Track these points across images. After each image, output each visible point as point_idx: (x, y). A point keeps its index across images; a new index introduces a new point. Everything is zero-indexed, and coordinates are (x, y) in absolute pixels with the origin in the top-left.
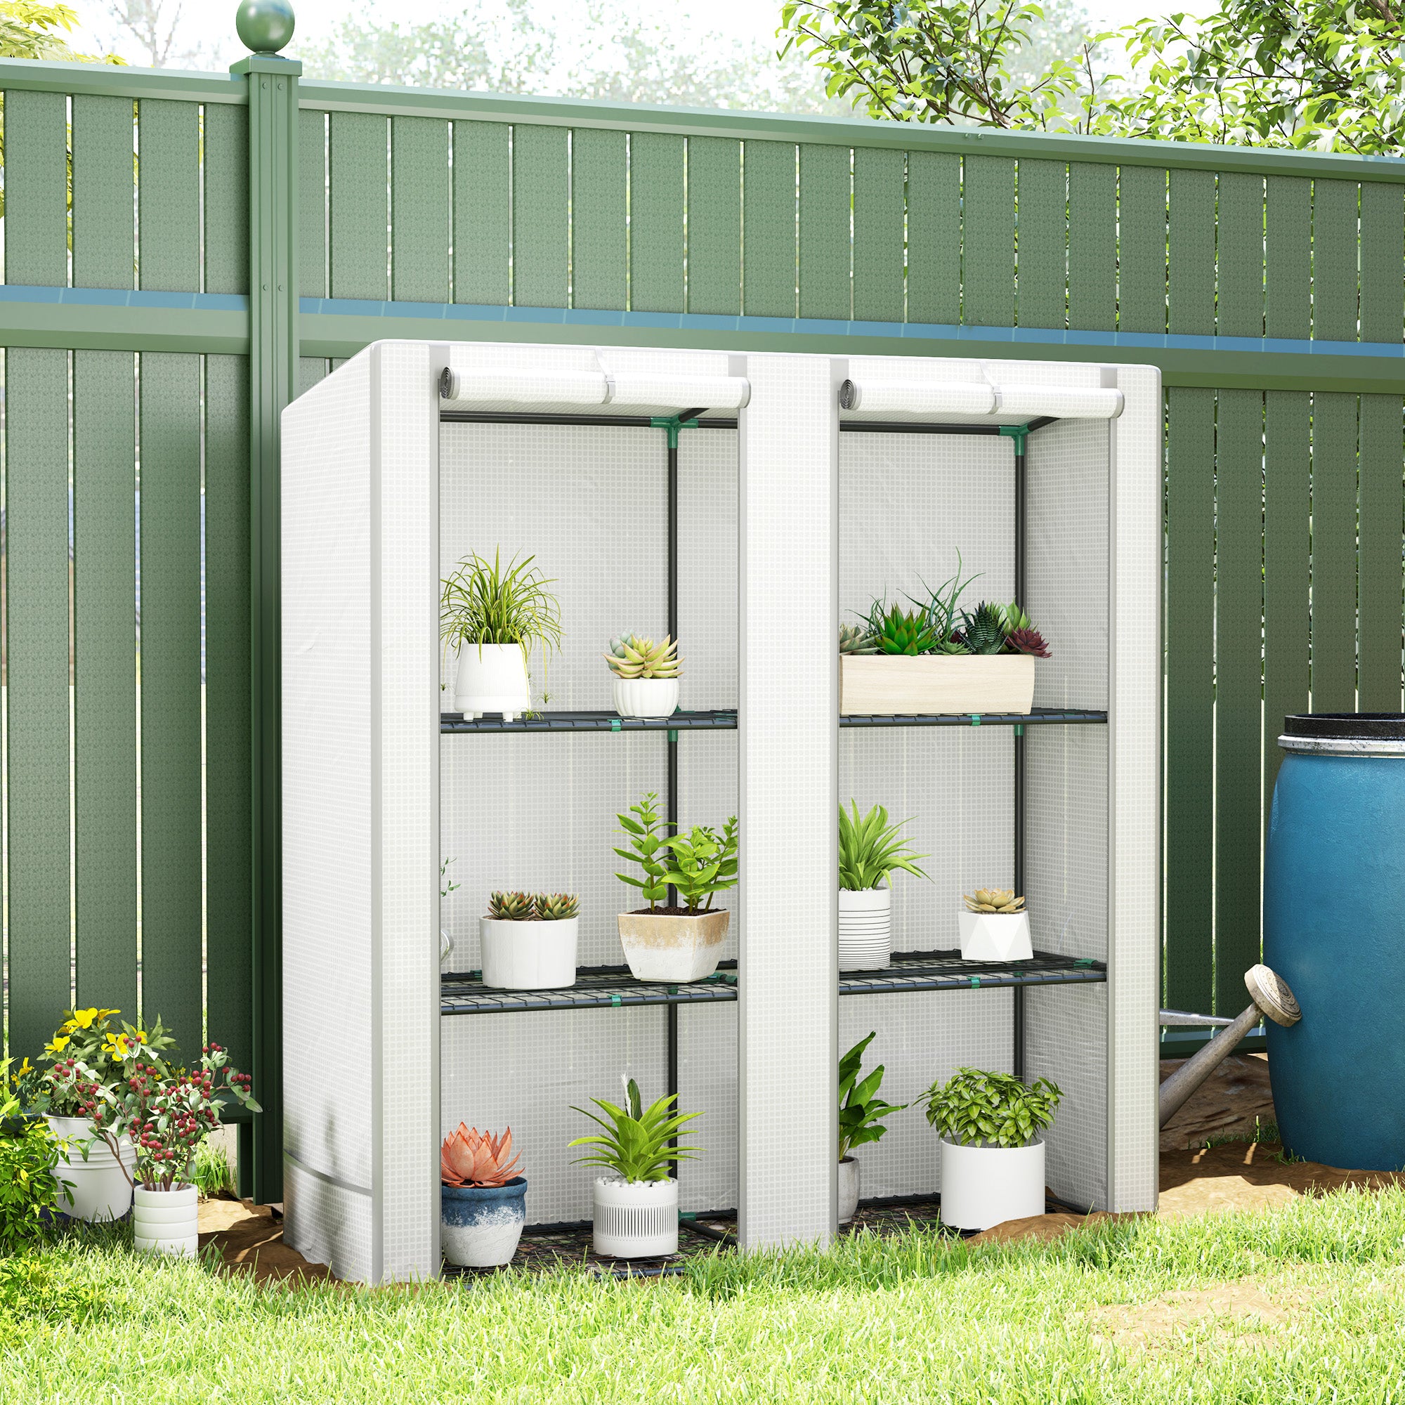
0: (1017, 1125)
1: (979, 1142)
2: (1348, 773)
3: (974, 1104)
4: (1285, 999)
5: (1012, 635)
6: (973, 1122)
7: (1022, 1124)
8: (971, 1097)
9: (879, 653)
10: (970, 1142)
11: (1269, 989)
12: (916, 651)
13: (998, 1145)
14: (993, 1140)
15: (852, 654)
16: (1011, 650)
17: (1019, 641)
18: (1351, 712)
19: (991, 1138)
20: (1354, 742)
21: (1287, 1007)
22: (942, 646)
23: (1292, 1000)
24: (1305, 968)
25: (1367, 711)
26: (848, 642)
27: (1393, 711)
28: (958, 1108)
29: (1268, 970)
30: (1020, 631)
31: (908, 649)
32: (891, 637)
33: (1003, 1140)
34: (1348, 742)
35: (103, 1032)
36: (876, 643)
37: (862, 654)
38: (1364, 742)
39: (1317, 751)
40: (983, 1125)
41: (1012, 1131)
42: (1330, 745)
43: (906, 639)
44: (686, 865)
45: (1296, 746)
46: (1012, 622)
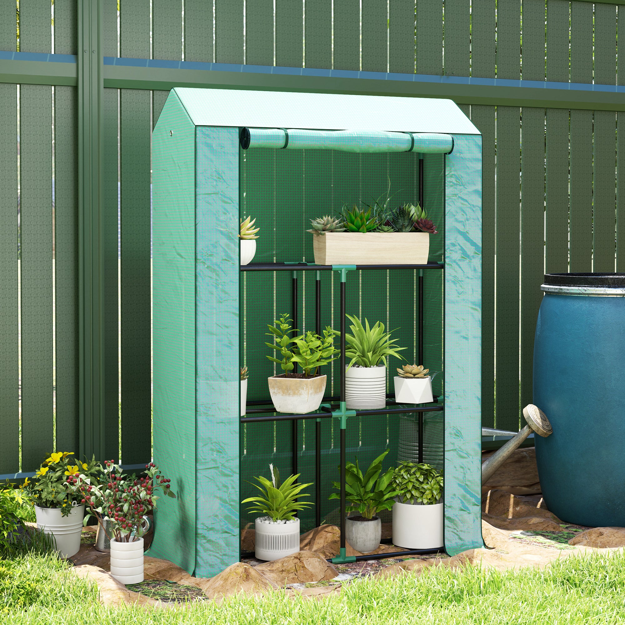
0: (432, 493)
1: (413, 501)
2: (576, 305)
3: (410, 481)
4: (544, 422)
5: (418, 222)
6: (409, 491)
7: (435, 493)
8: (408, 478)
9: (345, 231)
10: (407, 502)
11: (536, 417)
12: (365, 230)
13: (422, 503)
14: (420, 500)
15: (332, 232)
16: (416, 230)
17: (421, 225)
18: (589, 272)
19: (419, 499)
20: (580, 288)
21: (545, 427)
22: (380, 228)
23: (548, 423)
24: (554, 406)
25: (598, 272)
26: (329, 226)
27: (611, 272)
28: (401, 483)
29: (535, 407)
30: (421, 220)
31: (361, 230)
32: (353, 223)
33: (425, 501)
34: (577, 288)
35: (66, 465)
36: (344, 226)
37: (337, 232)
38: (585, 288)
39: (561, 293)
40: (415, 493)
41: (430, 496)
42: (568, 290)
43: (360, 224)
44: (304, 352)
45: (550, 290)
46: (418, 216)
